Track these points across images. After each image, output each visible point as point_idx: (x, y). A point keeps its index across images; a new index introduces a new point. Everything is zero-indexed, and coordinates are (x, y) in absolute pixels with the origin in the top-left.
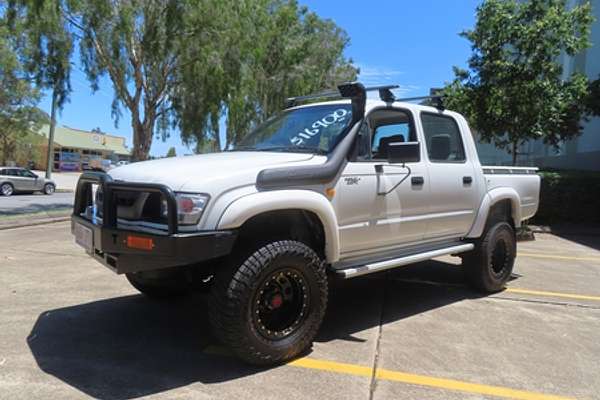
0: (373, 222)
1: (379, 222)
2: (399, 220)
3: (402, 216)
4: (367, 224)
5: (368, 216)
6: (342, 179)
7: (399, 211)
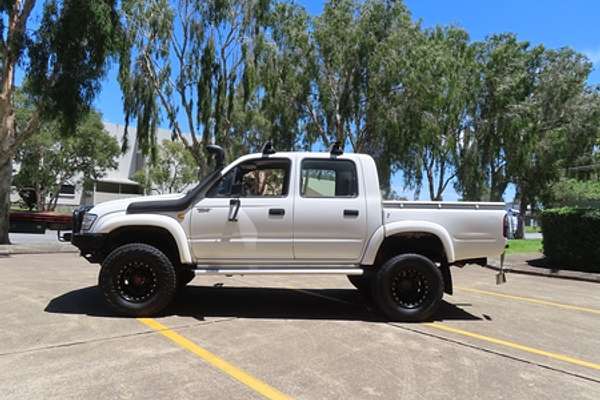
0: (225, 240)
1: (232, 240)
2: (255, 240)
3: (259, 237)
4: (219, 240)
5: (220, 235)
6: (195, 209)
7: (256, 234)
